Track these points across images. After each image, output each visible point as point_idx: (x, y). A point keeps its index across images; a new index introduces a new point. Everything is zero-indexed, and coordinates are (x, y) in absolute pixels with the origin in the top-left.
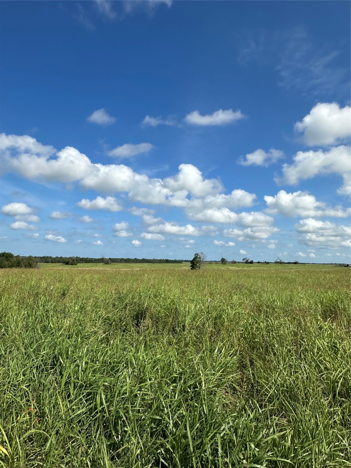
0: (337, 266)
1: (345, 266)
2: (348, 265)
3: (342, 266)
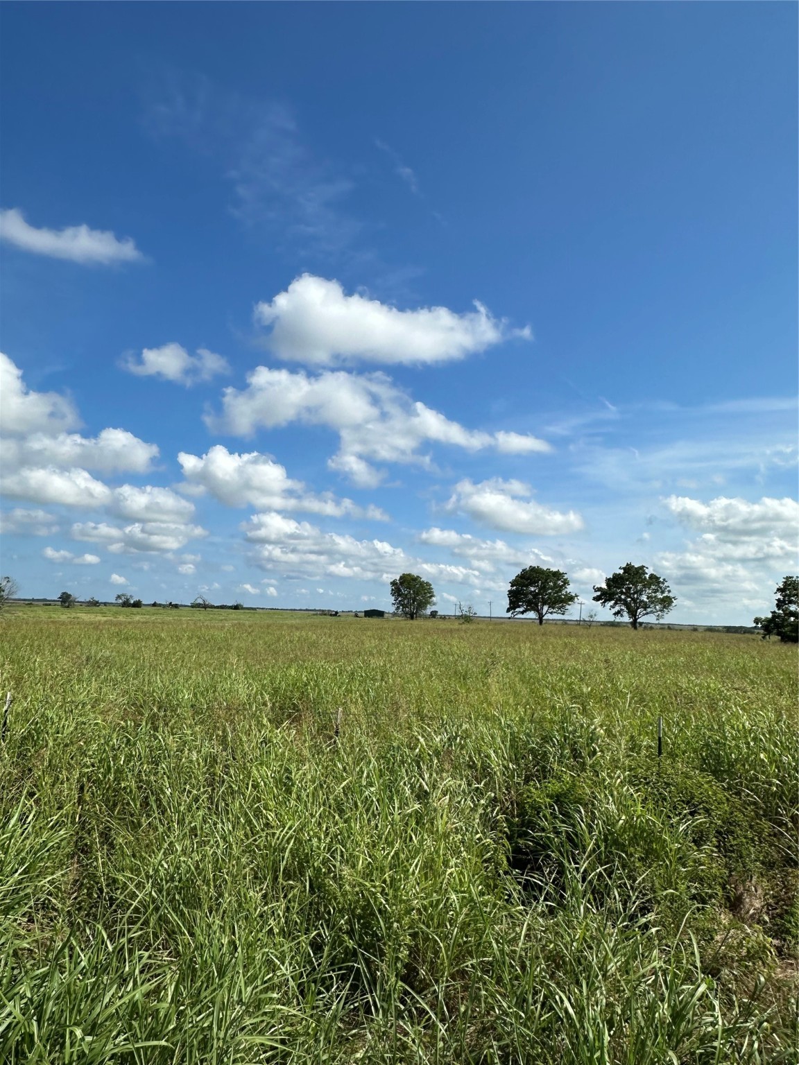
0: (316, 614)
1: (331, 615)
2: (337, 613)
3: (325, 615)
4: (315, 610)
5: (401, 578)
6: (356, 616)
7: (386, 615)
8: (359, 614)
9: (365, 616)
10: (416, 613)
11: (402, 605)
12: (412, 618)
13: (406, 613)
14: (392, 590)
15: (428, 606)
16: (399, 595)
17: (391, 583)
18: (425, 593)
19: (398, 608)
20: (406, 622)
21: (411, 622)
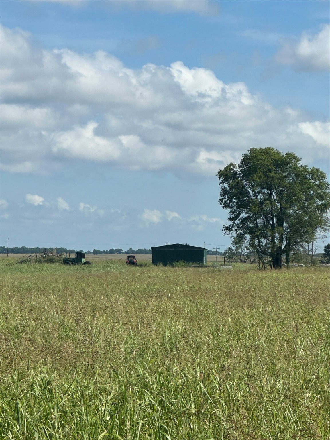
4: (24, 250)
5: (246, 160)
6: (131, 261)
7: (208, 259)
8: (139, 258)
9: (155, 261)
10: (287, 251)
11: (251, 231)
12: (276, 263)
13: (261, 253)
14: (224, 192)
15: (319, 233)
16: (242, 205)
17: (220, 174)
18: (310, 199)
19: (240, 239)
20: (260, 274)
21: (274, 273)
